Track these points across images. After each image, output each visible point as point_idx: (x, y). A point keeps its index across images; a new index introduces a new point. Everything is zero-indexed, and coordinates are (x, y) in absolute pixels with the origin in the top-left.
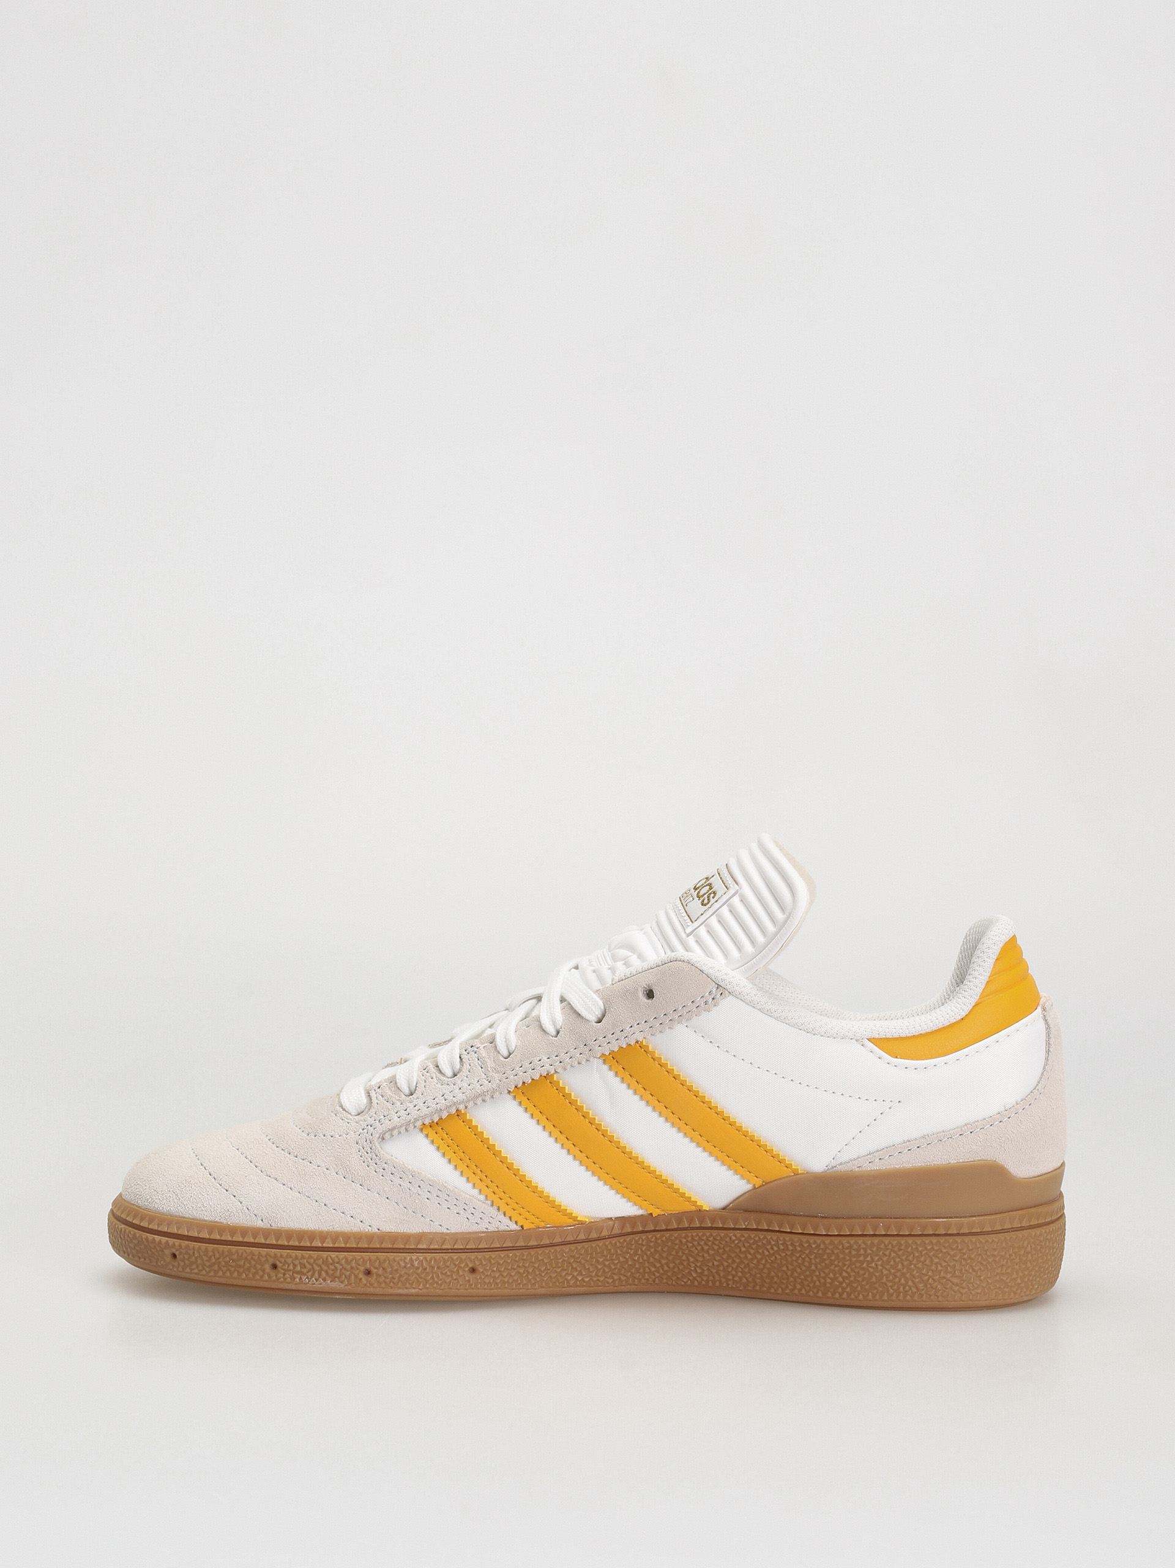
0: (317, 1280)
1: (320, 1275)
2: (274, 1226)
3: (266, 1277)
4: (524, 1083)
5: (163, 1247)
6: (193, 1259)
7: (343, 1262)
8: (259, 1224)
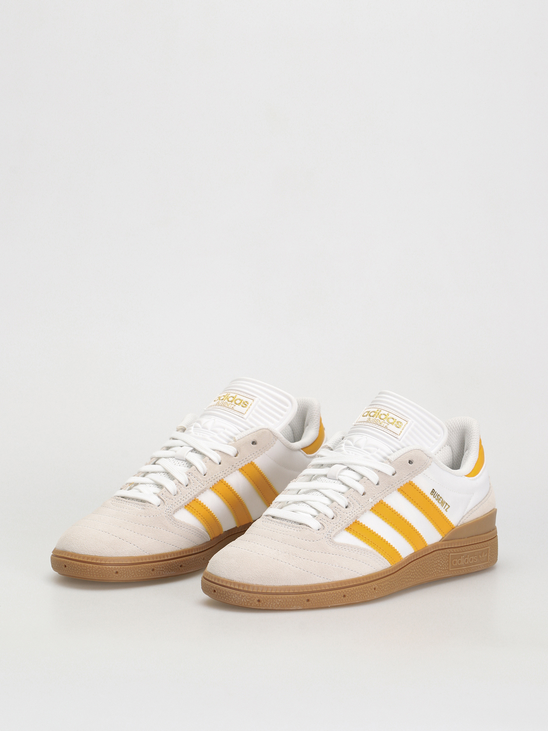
0: (167, 572)
1: (168, 570)
2: (151, 554)
3: (150, 575)
4: (215, 484)
5: (113, 569)
6: (125, 572)
7: (175, 563)
8: (146, 554)
